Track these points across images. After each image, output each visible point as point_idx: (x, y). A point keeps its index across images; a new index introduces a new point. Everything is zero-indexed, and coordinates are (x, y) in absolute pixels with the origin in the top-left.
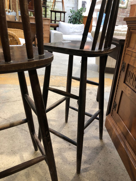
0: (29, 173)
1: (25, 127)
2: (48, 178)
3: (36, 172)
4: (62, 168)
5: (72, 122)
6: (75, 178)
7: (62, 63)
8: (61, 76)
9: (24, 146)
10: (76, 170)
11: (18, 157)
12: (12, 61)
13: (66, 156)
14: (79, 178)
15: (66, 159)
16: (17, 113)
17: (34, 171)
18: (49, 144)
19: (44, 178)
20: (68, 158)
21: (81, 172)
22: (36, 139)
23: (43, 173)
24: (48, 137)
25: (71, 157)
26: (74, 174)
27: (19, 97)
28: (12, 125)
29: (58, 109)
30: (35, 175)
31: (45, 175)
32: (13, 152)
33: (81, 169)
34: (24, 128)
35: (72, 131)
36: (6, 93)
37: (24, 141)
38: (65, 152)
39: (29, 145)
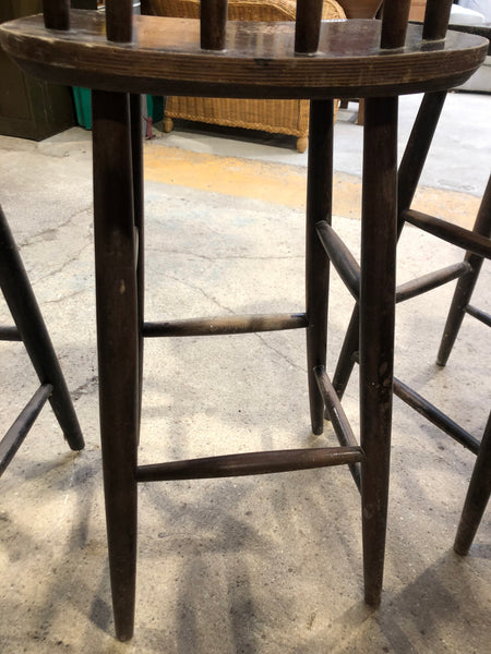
0: (284, 494)
1: (289, 348)
2: (344, 533)
3: (307, 499)
4: (399, 516)
5: (463, 370)
6: (444, 562)
7: (456, 141)
8: (448, 190)
9: (278, 407)
10: (453, 542)
11: (256, 438)
12: (319, 53)
13: (422, 482)
14: (461, 570)
15: (421, 492)
16: (267, 298)
17: (303, 497)
18: (383, 410)
19: (332, 528)
20: (427, 490)
21: (470, 552)
22: (325, 392)
23: (330, 510)
24: (385, 384)
25: (438, 491)
26: (442, 552)
27: (281, 247)
28: (255, 326)
29: (416, 312)
30: (303, 508)
31: (336, 519)
32: (243, 418)
33: (475, 542)
34: (284, 352)
35: (459, 402)
36: (240, 226)
37: (278, 391)
38: (419, 465)
39: (294, 408)
